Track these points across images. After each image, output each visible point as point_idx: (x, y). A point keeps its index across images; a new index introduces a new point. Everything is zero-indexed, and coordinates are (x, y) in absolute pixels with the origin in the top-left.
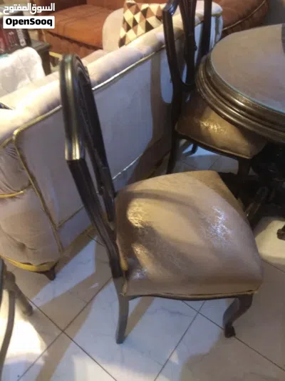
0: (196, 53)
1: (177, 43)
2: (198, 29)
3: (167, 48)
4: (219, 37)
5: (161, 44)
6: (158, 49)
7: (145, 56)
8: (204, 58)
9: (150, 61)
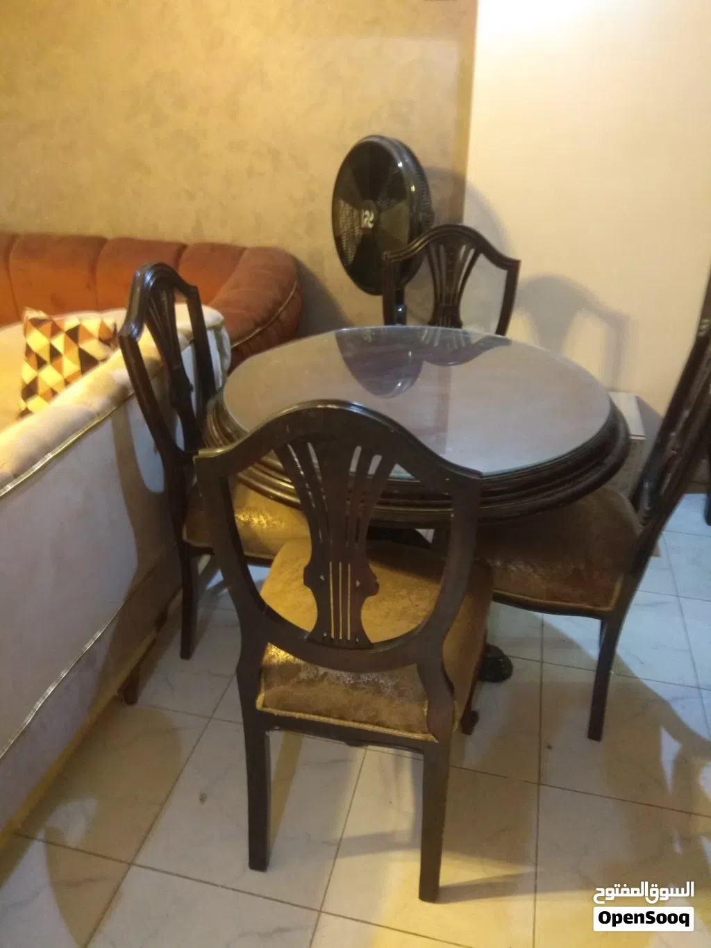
0: (193, 395)
1: (154, 383)
2: (187, 355)
3: (138, 394)
4: (227, 362)
5: (123, 390)
6: (120, 399)
7: (98, 414)
8: (211, 403)
9: (109, 422)
